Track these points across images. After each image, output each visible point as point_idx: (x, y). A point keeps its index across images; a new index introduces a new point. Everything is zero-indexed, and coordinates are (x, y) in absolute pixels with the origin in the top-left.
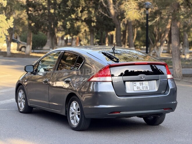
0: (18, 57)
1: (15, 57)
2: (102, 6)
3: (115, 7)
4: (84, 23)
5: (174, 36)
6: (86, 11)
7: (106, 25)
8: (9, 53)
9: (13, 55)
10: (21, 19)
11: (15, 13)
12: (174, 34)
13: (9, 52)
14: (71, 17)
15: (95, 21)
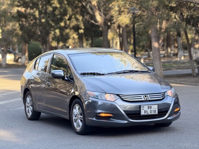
0: (13, 68)
1: (10, 68)
2: (88, 13)
3: (101, 14)
4: (72, 31)
5: (154, 38)
6: (73, 18)
7: (94, 32)
8: (5, 65)
9: (9, 66)
10: (15, 30)
11: (9, 25)
13: (5, 63)
14: (60, 25)
15: (83, 27)
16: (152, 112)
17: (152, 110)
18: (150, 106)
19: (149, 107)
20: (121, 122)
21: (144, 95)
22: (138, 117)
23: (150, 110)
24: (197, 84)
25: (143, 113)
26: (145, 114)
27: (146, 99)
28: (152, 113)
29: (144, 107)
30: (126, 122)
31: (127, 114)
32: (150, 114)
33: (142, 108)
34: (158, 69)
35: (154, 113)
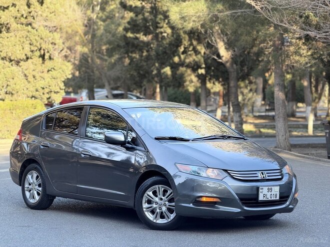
6: (191, 51)
12: (277, 84)
14: (173, 60)
15: (204, 66)
16: (273, 196)
17: (272, 193)
18: (270, 188)
19: (270, 190)
20: (232, 210)
21: (260, 172)
22: (255, 203)
23: (270, 193)
24: (320, 159)
25: (261, 198)
26: (264, 199)
27: (264, 177)
28: (273, 199)
29: (263, 189)
30: (239, 210)
31: (241, 199)
32: (270, 199)
33: (260, 190)
34: (282, 134)
35: (275, 199)
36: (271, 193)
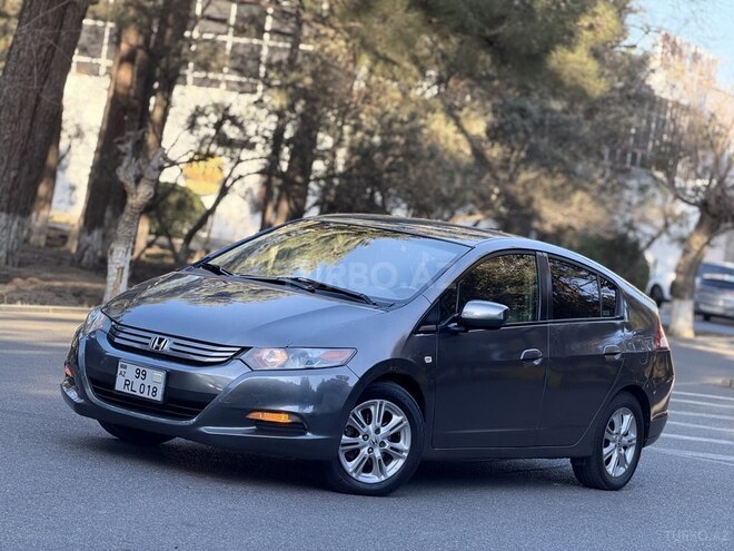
16: (147, 388)
17: (146, 383)
18: (142, 369)
19: (141, 374)
22: (106, 393)
23: (140, 381)
25: (119, 386)
26: (126, 391)
27: (157, 348)
28: (145, 395)
29: (125, 367)
32: (138, 394)
33: (120, 369)
35: (150, 397)
36: (143, 382)
